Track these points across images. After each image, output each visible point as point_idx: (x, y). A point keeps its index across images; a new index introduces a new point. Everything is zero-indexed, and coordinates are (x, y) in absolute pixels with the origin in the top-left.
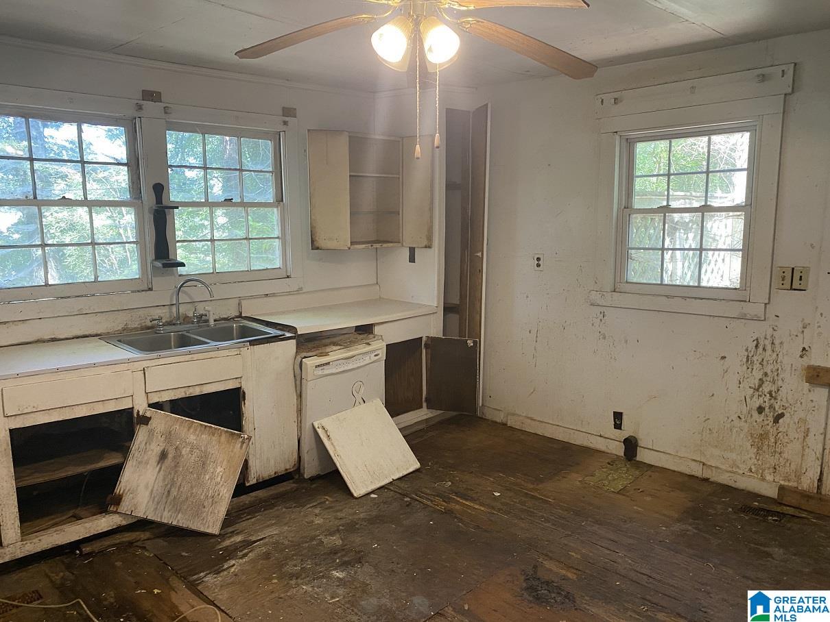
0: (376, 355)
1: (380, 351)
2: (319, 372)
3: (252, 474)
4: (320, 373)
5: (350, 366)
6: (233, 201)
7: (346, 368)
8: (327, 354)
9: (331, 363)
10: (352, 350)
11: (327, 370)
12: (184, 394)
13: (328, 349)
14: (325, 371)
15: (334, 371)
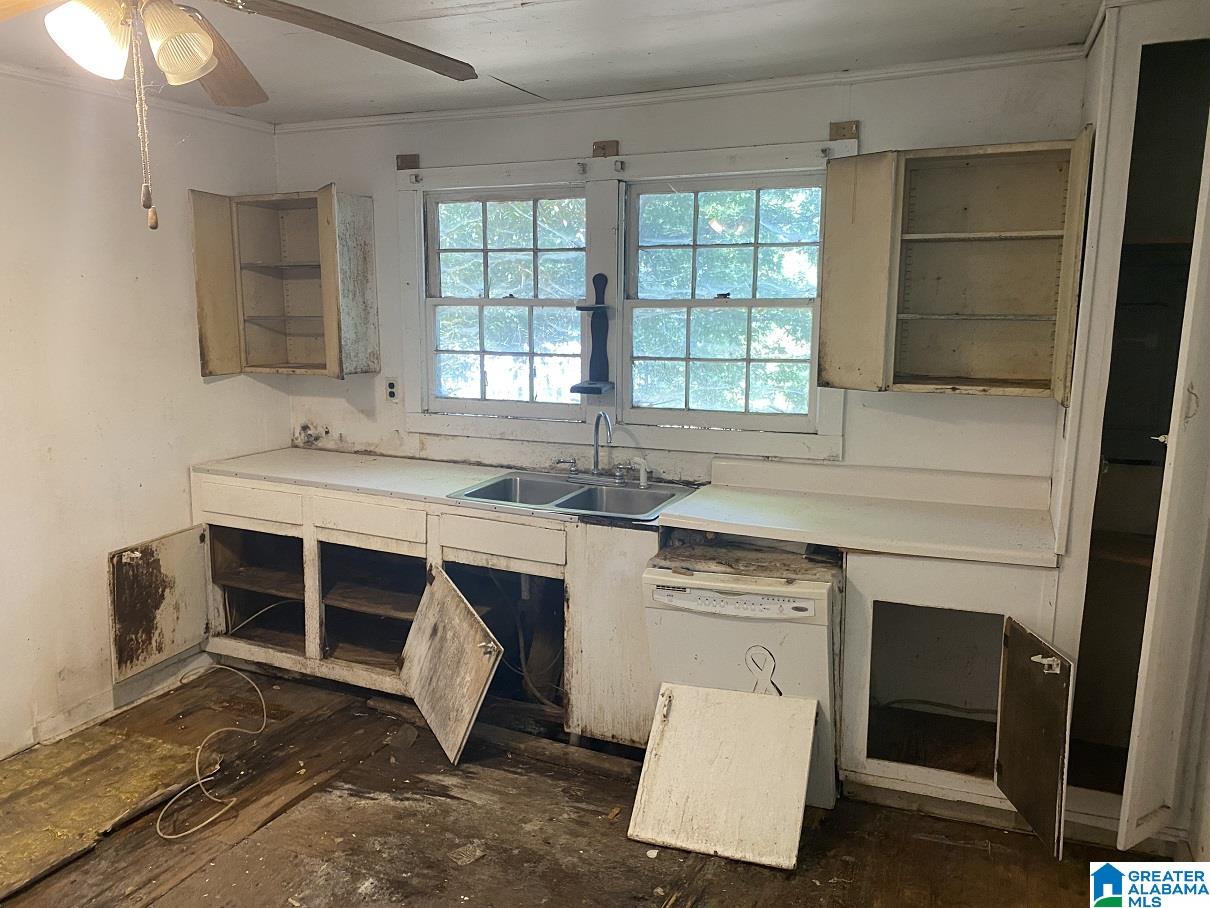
0: (797, 609)
1: (812, 602)
2: (662, 597)
3: (575, 720)
4: (666, 600)
5: (730, 610)
6: (730, 297)
7: (717, 610)
8: (689, 571)
9: (688, 590)
10: (745, 583)
11: (678, 600)
12: (484, 561)
13: (701, 566)
14: (674, 600)
15: (693, 606)
